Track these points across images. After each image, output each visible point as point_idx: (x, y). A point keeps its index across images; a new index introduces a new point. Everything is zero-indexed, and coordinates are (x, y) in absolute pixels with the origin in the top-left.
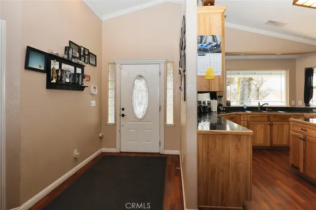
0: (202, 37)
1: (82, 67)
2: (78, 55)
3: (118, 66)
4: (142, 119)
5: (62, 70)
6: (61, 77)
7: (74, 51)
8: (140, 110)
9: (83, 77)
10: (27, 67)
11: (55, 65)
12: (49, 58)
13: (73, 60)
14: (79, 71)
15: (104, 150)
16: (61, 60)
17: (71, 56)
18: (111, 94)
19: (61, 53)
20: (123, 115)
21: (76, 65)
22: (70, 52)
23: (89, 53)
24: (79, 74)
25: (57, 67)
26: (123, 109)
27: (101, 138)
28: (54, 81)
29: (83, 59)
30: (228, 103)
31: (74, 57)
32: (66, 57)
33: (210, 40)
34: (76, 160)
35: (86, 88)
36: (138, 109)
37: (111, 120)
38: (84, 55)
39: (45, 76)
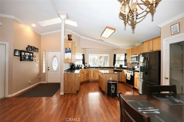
0: (66, 48)
1: (33, 53)
2: (31, 49)
3: (47, 52)
4: (56, 71)
5: (25, 55)
6: (25, 57)
7: (30, 48)
8: (55, 68)
9: (33, 56)
10: (15, 55)
11: (23, 54)
12: (21, 52)
14: (31, 55)
15: (41, 82)
16: (25, 52)
17: (28, 50)
18: (44, 62)
19: (25, 49)
20: (49, 70)
21: (30, 53)
22: (28, 49)
23: (35, 48)
24: (31, 56)
25: (24, 54)
26: (49, 68)
27: (40, 78)
28: (23, 59)
29: (33, 50)
30: (89, 66)
31: (29, 50)
32: (27, 51)
33: (68, 49)
34: (30, 84)
35: (34, 61)
36: (54, 68)
37: (44, 71)
38: (33, 49)
39: (20, 57)
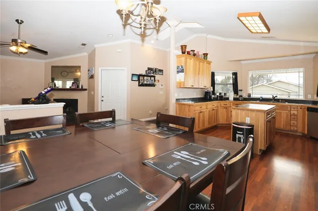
0: (178, 66)
1: (154, 77)
2: (152, 72)
6: (143, 82)
9: (155, 81)
10: (132, 80)
12: (139, 76)
13: (149, 75)
14: (153, 79)
16: (144, 76)
19: (144, 73)
21: (151, 76)
23: (158, 70)
25: (142, 79)
28: (140, 84)
29: (155, 73)
30: (249, 95)
32: (146, 74)
33: (181, 67)
38: (155, 71)
39: (138, 82)
